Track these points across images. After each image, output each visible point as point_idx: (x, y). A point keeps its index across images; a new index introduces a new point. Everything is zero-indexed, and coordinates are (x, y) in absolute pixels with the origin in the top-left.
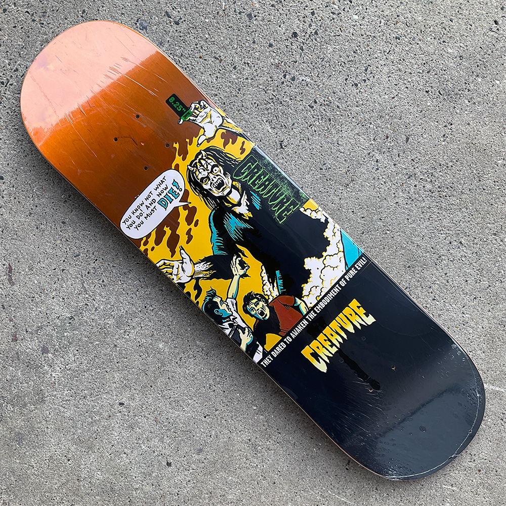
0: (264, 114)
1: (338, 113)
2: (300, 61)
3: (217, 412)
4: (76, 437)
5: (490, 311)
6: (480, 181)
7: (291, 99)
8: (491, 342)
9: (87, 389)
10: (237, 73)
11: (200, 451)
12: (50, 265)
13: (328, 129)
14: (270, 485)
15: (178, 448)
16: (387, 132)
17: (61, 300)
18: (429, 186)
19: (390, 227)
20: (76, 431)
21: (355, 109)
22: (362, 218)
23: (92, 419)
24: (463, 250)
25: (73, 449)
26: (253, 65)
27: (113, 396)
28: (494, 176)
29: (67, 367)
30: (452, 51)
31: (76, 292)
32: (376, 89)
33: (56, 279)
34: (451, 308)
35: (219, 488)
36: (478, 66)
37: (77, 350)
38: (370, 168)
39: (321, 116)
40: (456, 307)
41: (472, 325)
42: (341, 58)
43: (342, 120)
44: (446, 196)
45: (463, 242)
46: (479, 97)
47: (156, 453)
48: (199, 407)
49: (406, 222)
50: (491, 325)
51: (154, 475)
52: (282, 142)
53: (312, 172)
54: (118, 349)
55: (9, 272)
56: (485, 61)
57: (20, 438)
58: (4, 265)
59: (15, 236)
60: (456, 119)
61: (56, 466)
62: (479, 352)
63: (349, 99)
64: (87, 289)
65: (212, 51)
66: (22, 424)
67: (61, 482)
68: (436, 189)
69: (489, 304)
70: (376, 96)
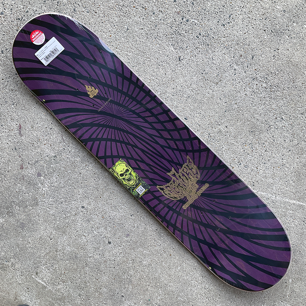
0: (170, 41)
1: (213, 41)
2: (192, 11)
3: (138, 213)
4: (56, 226)
5: (298, 158)
6: (294, 83)
7: (186, 32)
8: (298, 176)
9: (64, 198)
10: (155, 16)
11: (128, 235)
12: (43, 125)
13: (207, 50)
14: (168, 256)
15: (115, 233)
16: (241, 53)
17: (49, 146)
18: (264, 85)
19: (242, 108)
20: (56, 222)
21: (223, 39)
22: (226, 102)
23: (65, 215)
24: (283, 123)
25: (54, 233)
26: (164, 12)
27: (78, 202)
28: (302, 80)
29: (52, 185)
30: (279, 7)
31: (58, 141)
32: (235, 28)
33: (47, 134)
34: (276, 156)
35: (138, 258)
36: (294, 16)
37: (58, 175)
38: (231, 74)
39: (203, 42)
40: (278, 156)
41: (287, 166)
42: (215, 10)
43: (215, 45)
44: (274, 91)
45: (284, 118)
46: (294, 34)
47: (102, 236)
48: (128, 210)
49: (251, 106)
50: (298, 166)
51: (101, 249)
52: (180, 57)
53: (197, 75)
54: (82, 175)
55: (19, 129)
56: (298, 14)
57: (23, 226)
58: (17, 124)
59: (24, 108)
60: (281, 47)
61: (43, 243)
62: (291, 182)
63: (220, 33)
64: (65, 140)
65: (141, 4)
66: (25, 217)
67: (46, 252)
68: (269, 87)
69: (298, 154)
70: (235, 32)
